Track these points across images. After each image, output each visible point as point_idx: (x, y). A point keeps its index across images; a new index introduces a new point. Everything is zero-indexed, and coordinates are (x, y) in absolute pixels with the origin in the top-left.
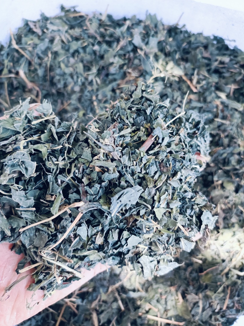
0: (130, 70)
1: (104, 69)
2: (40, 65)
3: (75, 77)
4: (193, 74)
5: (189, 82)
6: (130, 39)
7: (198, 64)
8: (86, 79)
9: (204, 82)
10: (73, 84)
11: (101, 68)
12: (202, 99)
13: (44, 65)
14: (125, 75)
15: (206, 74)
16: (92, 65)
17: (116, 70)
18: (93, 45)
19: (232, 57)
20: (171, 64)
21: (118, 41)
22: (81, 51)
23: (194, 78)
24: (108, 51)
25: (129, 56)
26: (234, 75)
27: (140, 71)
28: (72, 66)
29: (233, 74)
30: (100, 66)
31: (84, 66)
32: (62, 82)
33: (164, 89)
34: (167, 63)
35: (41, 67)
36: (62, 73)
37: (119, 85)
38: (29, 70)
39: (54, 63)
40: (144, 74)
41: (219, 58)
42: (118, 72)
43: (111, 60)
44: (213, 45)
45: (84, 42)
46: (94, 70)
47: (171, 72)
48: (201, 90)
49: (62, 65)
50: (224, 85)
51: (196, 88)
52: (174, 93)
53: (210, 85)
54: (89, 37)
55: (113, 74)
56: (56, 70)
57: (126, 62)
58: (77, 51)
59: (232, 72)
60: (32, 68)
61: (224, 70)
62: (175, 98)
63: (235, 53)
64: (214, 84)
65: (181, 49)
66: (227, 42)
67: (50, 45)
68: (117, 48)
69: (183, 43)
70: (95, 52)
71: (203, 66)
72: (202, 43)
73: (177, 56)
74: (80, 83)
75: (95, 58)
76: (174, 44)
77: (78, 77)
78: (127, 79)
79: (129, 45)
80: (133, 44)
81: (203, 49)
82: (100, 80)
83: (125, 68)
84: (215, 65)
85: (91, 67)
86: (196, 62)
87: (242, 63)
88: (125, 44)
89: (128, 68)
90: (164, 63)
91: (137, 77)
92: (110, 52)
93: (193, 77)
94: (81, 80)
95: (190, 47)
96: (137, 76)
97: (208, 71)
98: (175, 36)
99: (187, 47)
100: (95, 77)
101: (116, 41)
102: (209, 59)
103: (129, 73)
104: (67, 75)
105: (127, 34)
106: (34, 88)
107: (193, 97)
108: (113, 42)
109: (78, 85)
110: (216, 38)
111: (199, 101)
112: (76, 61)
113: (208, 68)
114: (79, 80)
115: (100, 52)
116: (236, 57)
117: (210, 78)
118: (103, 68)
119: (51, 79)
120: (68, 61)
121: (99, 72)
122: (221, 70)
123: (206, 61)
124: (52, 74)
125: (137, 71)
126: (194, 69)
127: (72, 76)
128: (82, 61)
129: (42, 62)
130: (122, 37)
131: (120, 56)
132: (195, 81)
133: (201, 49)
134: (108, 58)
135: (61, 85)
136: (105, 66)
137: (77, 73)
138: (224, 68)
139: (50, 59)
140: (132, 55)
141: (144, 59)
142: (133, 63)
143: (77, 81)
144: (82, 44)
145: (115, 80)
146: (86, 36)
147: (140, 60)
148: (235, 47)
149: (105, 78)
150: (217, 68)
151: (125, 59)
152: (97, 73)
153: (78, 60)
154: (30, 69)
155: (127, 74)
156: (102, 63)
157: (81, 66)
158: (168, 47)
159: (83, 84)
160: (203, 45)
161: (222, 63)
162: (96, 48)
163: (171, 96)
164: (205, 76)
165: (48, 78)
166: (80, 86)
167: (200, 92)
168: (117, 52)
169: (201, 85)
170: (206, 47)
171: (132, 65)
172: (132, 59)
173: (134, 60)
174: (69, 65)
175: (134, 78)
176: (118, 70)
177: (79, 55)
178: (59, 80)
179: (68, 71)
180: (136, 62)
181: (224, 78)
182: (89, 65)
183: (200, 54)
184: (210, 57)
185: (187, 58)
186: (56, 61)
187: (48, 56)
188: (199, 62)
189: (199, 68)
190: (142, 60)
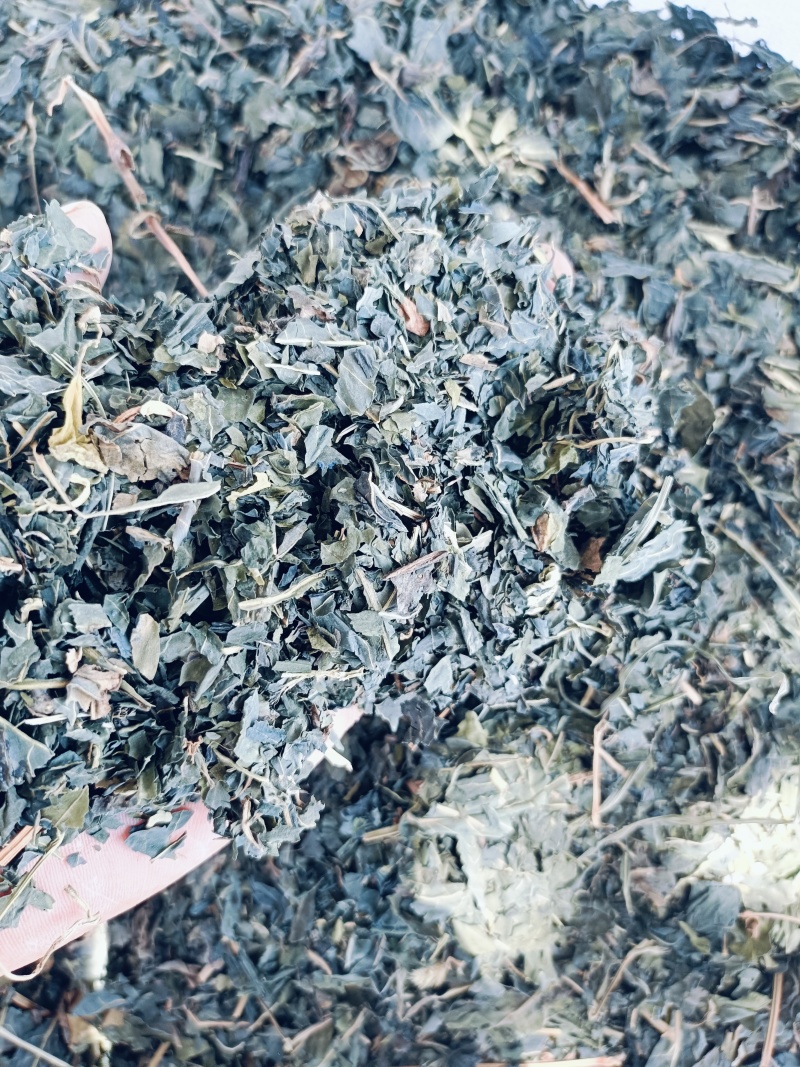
0: (347, 151)
2: (1, 160)
4: (597, 158)
5: (584, 189)
6: (339, 35)
7: (616, 120)
9: (644, 188)
11: (232, 155)
13: (13, 159)
14: (326, 172)
15: (649, 153)
17: (292, 157)
18: (198, 70)
19: (746, 87)
20: (508, 119)
21: (295, 44)
22: (150, 94)
23: (604, 171)
24: (257, 86)
25: (339, 96)
26: (757, 154)
27: (386, 150)
29: (755, 150)
31: (166, 151)
34: (492, 118)
39: (51, 149)
40: (404, 160)
41: (696, 94)
42: (299, 162)
43: (269, 117)
44: (670, 45)
45: (162, 59)
47: (508, 152)
48: (633, 221)
49: (83, 158)
50: (721, 199)
51: (613, 209)
53: (666, 199)
54: (184, 41)
55: (282, 174)
56: (61, 175)
57: (331, 119)
58: (134, 96)
59: (749, 145)
61: (719, 141)
63: (757, 69)
64: (681, 194)
65: (549, 66)
66: (723, 31)
67: (31, 81)
68: (288, 70)
69: (553, 45)
70: (204, 97)
71: (636, 127)
72: (629, 41)
73: (532, 92)
75: (208, 117)
76: (518, 47)
78: (334, 186)
79: (335, 57)
80: (354, 53)
81: (633, 62)
84: (680, 118)
86: (607, 112)
87: (785, 108)
88: (321, 54)
90: (483, 117)
91: (377, 175)
92: (262, 90)
93: (597, 170)
95: (580, 54)
96: (376, 169)
97: (658, 143)
98: (521, 17)
99: (569, 58)
101: (288, 46)
102: (658, 102)
103: (343, 160)
105: (331, 16)
107: (602, 242)
108: (278, 49)
110: (679, 16)
111: (631, 256)
112: (136, 136)
113: (656, 132)
115: (223, 92)
116: (759, 84)
118: (239, 153)
121: (227, 168)
122: (706, 141)
123: (647, 109)
125: (374, 150)
126: (599, 139)
128: (159, 135)
130: (308, 29)
131: (303, 100)
132: (606, 186)
133: (625, 62)
134: (255, 113)
138: (718, 129)
139: (34, 136)
140: (349, 90)
141: (397, 100)
142: (356, 125)
144: (152, 68)
146: (172, 38)
147: (383, 107)
148: (758, 43)
149: (253, 189)
150: (691, 134)
151: (324, 111)
153: (143, 131)
155: (337, 168)
157: (153, 153)
158: (493, 58)
160: (631, 47)
161: (706, 110)
162: (210, 78)
164: (645, 163)
167: (628, 226)
168: (291, 86)
169: (632, 199)
170: (643, 55)
171: (354, 131)
172: (352, 107)
173: (359, 109)
175: (365, 178)
176: (299, 152)
177: (143, 111)
179: (106, 176)
180: (369, 117)
181: (718, 168)
183: (623, 82)
184: (659, 92)
185: (571, 98)
186: (60, 143)
187: (24, 123)
188: (620, 111)
189: (619, 135)
190: (390, 103)
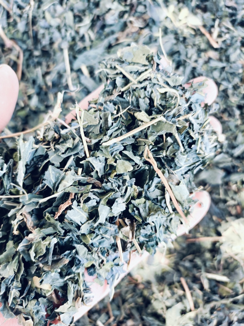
0: (132, 19)
1: (100, 20)
2: (20, 16)
3: (63, 31)
4: (213, 26)
5: (208, 35)
7: (220, 14)
8: (77, 32)
9: (227, 36)
10: (60, 40)
11: (96, 18)
12: (224, 58)
13: (25, 16)
14: (125, 26)
15: (230, 26)
16: (85, 15)
17: (115, 20)
20: (185, 11)
23: (214, 30)
25: (131, 1)
27: (145, 20)
28: (59, 17)
30: (95, 15)
31: (75, 16)
32: (47, 38)
33: (176, 44)
34: (180, 10)
35: (22, 19)
36: (47, 25)
37: (117, 39)
38: (9, 24)
39: (38, 13)
40: (150, 24)
42: (117, 22)
43: (108, 6)
46: (87, 21)
47: (185, 22)
48: (224, 46)
49: (48, 15)
51: (217, 42)
52: (187, 49)
53: (235, 39)
55: (111, 25)
56: (40, 21)
57: (128, 8)
60: (11, 20)
62: (189, 56)
64: (240, 39)
71: (226, 16)
73: (193, 4)
74: (69, 38)
75: (89, 5)
77: (66, 30)
78: (128, 30)
82: (94, 34)
83: (126, 16)
84: (242, 14)
85: (83, 17)
86: (217, 11)
89: (129, 16)
90: (177, 10)
91: (141, 29)
93: (212, 30)
94: (71, 34)
96: (142, 26)
97: (233, 22)
100: (88, 30)
102: (234, 9)
103: (131, 22)
104: (54, 28)
106: (13, 47)
107: (212, 54)
109: (66, 40)
111: (220, 60)
112: (65, 9)
113: (233, 18)
114: (68, 34)
117: (235, 31)
118: (98, 17)
119: (34, 35)
120: (55, 11)
121: (93, 23)
123: (230, 11)
124: (35, 28)
125: (141, 20)
126: (214, 20)
127: (59, 28)
128: (72, 10)
129: (22, 12)
132: (215, 34)
134: (104, 5)
135: (45, 42)
136: (101, 14)
137: (65, 25)
139: (32, 8)
141: (150, 5)
142: (136, 12)
143: (66, 36)
145: (113, 33)
147: (145, 6)
149: (101, 31)
151: (126, 5)
152: (91, 24)
153: (67, 8)
154: (9, 22)
155: (129, 24)
156: (97, 12)
157: (70, 16)
159: (74, 39)
163: (185, 53)
164: (228, 29)
165: (31, 33)
166: (69, 42)
167: (222, 49)
169: (223, 39)
171: (135, 13)
172: (135, 5)
173: (137, 6)
174: (56, 15)
175: (137, 29)
176: (117, 18)
177: (68, 2)
178: (44, 35)
179: (54, 22)
180: (141, 9)
182: (80, 14)
183: (223, 2)
184: (235, 5)
185: (206, 6)
186: (40, 11)
187: (29, 4)
188: (222, 11)
189: (221, 19)
190: (148, 5)
